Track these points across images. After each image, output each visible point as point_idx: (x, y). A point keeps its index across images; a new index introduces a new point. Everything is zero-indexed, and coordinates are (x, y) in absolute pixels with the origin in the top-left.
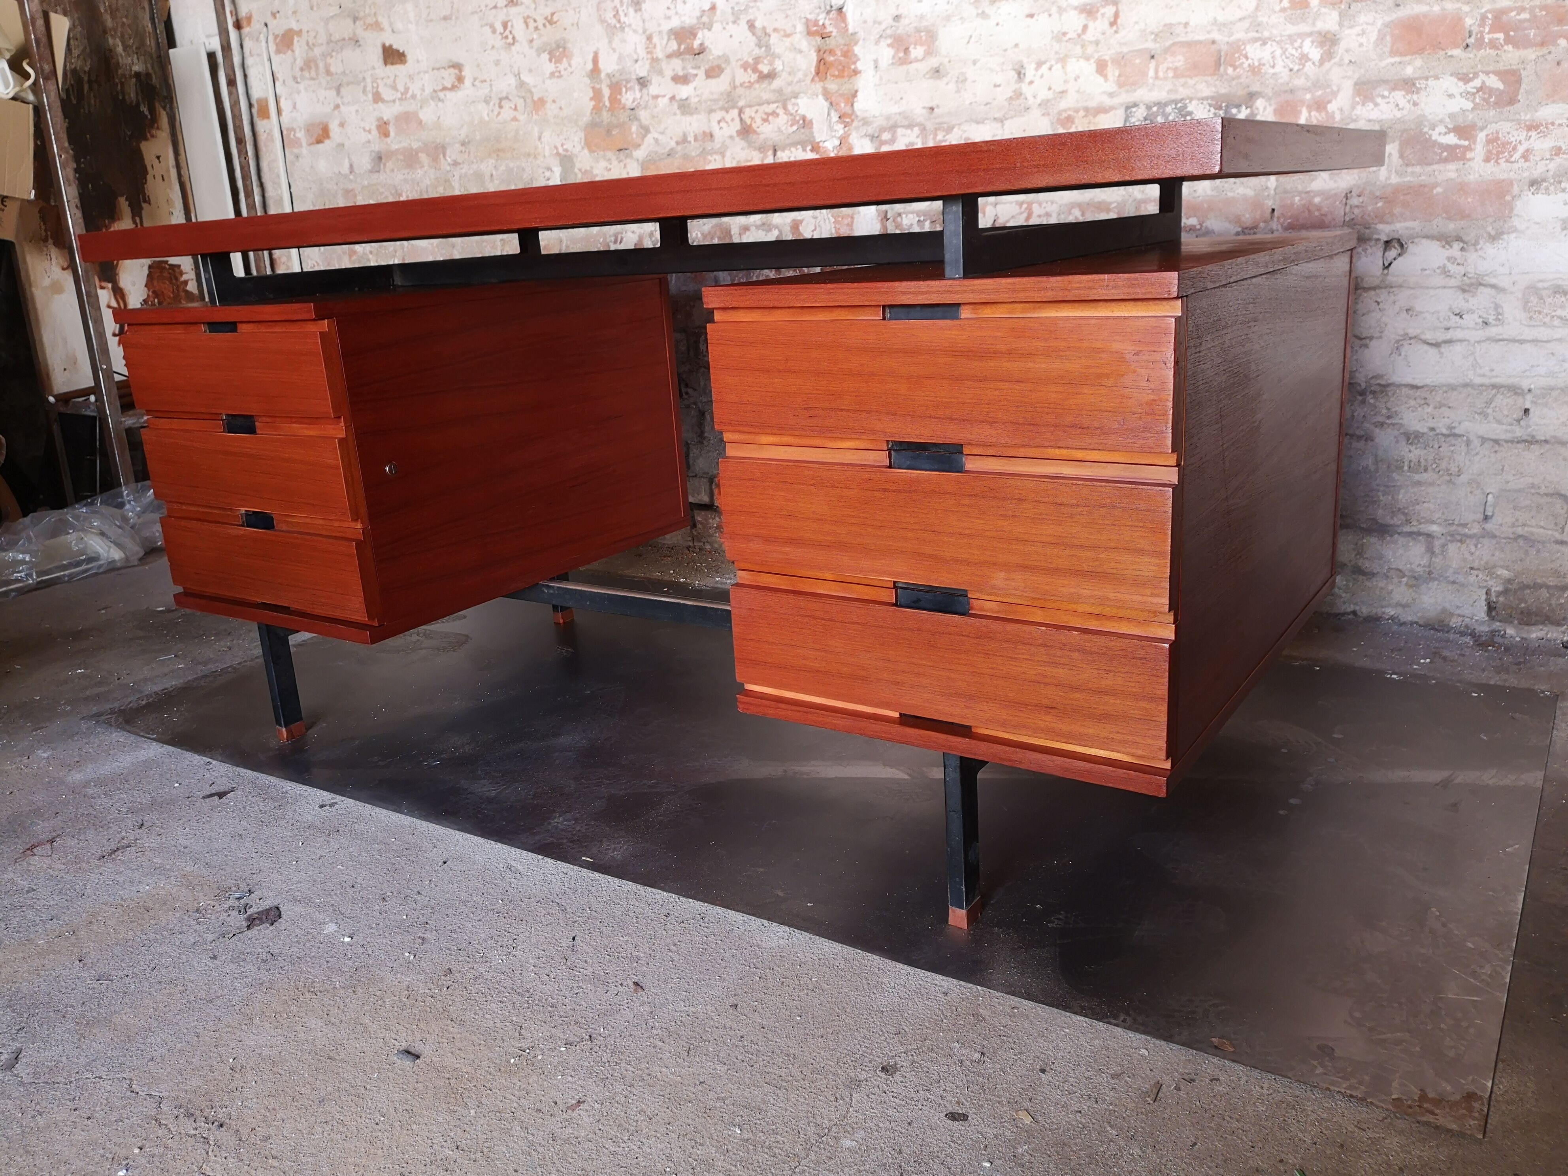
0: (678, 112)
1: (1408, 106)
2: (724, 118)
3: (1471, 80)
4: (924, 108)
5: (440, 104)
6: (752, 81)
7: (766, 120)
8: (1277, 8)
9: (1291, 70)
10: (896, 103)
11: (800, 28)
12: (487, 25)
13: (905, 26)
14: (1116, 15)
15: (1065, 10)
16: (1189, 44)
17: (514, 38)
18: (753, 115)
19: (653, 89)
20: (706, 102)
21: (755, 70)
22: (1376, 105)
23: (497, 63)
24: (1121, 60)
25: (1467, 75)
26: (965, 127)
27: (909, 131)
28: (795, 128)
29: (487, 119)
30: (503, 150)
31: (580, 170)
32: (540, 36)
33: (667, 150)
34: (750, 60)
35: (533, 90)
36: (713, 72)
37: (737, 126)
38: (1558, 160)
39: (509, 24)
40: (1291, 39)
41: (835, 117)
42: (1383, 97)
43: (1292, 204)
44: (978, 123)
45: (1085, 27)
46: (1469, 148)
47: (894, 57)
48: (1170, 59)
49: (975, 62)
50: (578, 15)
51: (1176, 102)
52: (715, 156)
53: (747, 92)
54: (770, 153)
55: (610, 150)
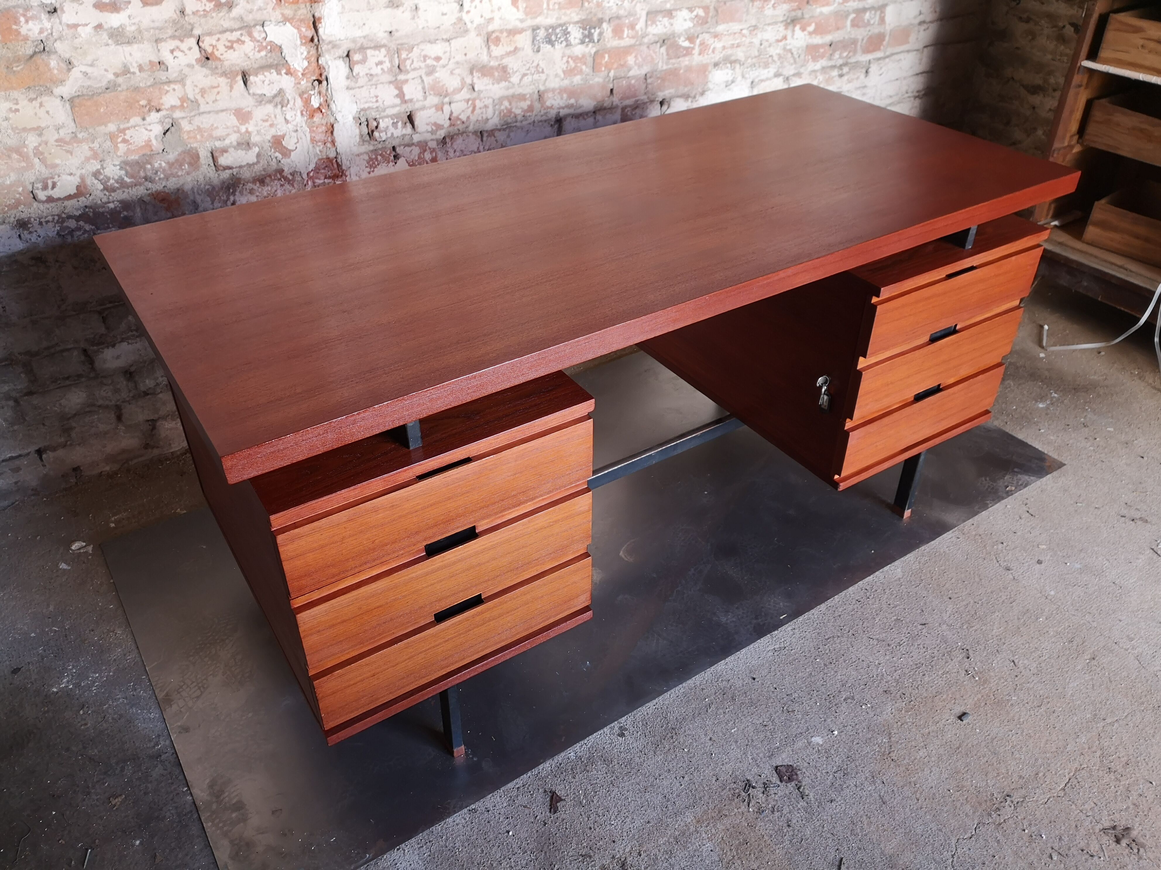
0: (110, 42)
1: (669, 26)
2: (178, 47)
3: (693, 11)
4: (386, 32)
6: (208, 9)
7: (229, 48)
9: (617, 5)
10: (359, 28)
18: (214, 43)
19: (69, 17)
20: (148, 30)
22: (657, 25)
25: (691, 8)
26: (422, 46)
27: (377, 52)
28: (263, 53)
33: (104, 84)
37: (196, 53)
38: (724, 52)
42: (660, 21)
43: (622, 85)
44: (430, 42)
46: (693, 48)
51: (561, 25)
52: (172, 86)
53: (203, 20)
54: (239, 78)
55: (14, 89)
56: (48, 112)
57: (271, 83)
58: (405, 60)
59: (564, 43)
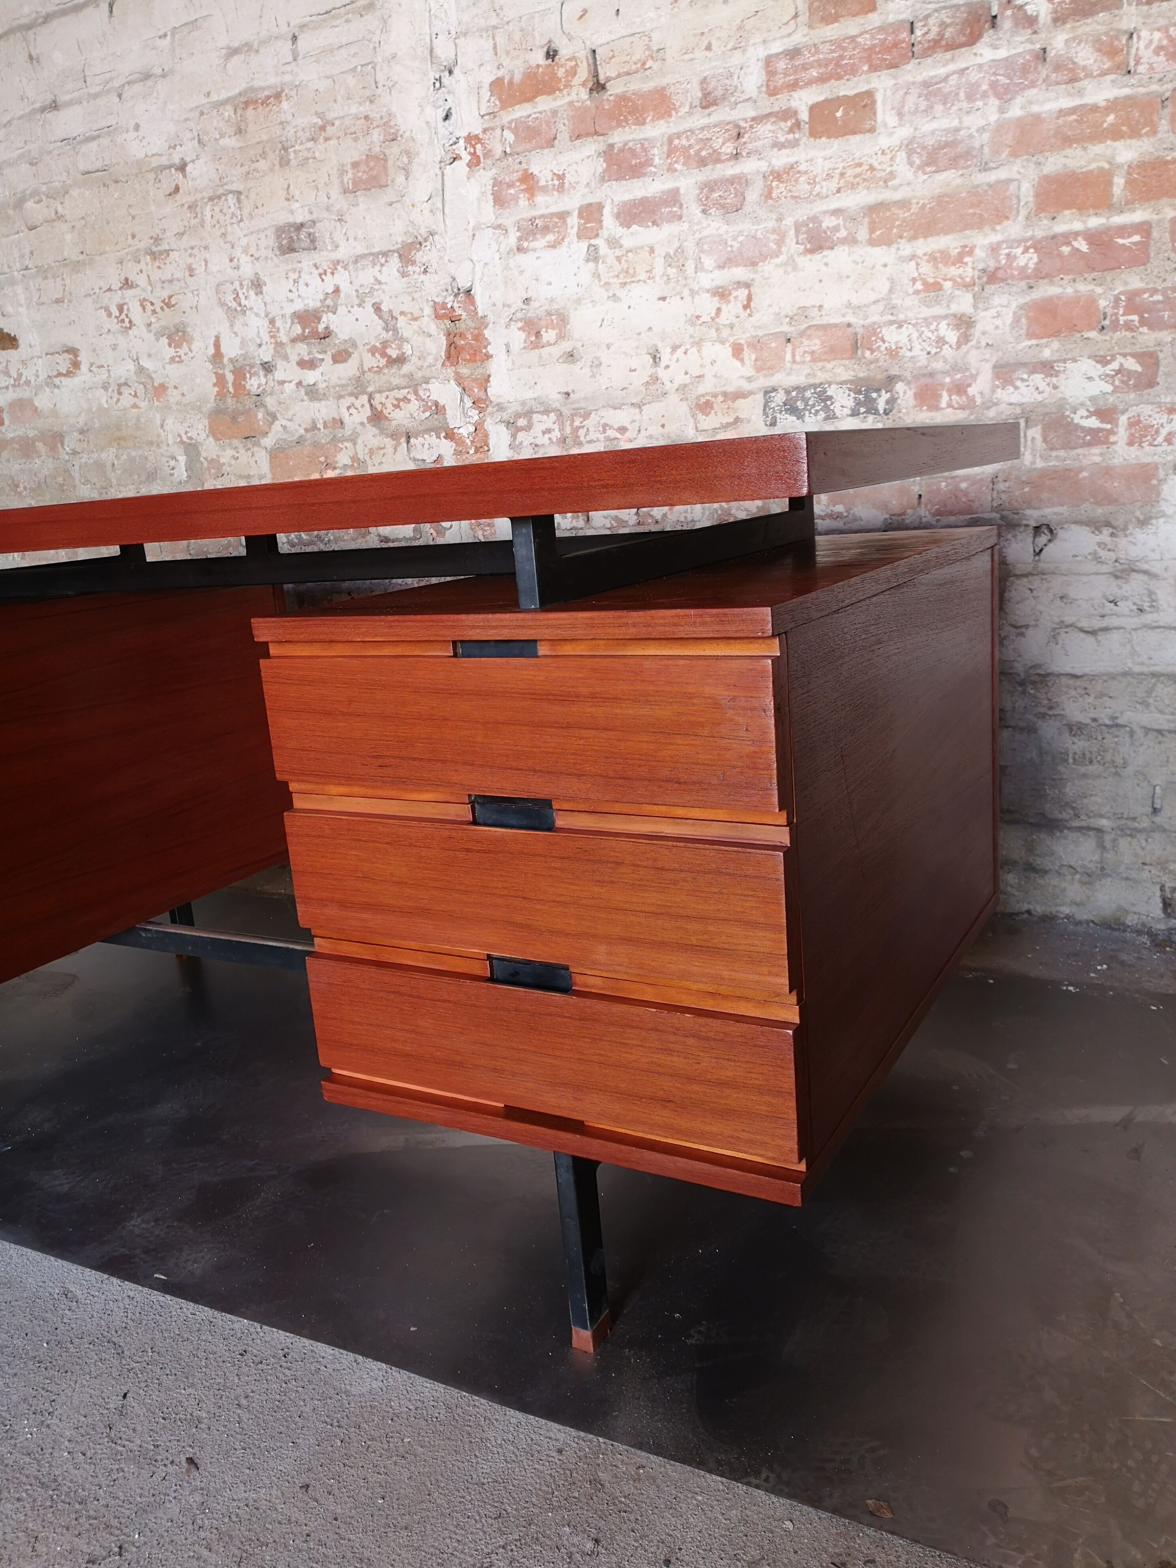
0: (305, 398)
1: (1048, 389)
2: (353, 405)
3: (1108, 363)
4: (560, 393)
5: (56, 390)
6: (381, 366)
7: (397, 406)
8: (911, 291)
9: (929, 353)
10: (530, 388)
11: (428, 311)
12: (101, 308)
13: (537, 309)
14: (749, 298)
15: (697, 293)
16: (824, 327)
17: (130, 322)
18: (384, 400)
19: (279, 375)
20: (334, 387)
21: (384, 354)
22: (1016, 388)
23: (114, 347)
24: (757, 344)
25: (1104, 357)
26: (602, 413)
27: (545, 417)
28: (428, 414)
29: (106, 406)
30: (124, 439)
31: (206, 459)
32: (159, 319)
33: (296, 438)
34: (378, 345)
35: (154, 375)
36: (340, 357)
37: (367, 412)
39: (125, 307)
40: (927, 321)
41: (468, 403)
42: (1023, 380)
43: (939, 489)
44: (615, 408)
45: (719, 310)
46: (1111, 432)
47: (525, 341)
48: (806, 343)
49: (608, 347)
50: (196, 298)
51: (814, 386)
52: (345, 444)
53: (377, 377)
54: (403, 440)
55: (236, 437)
56: (256, 462)
57: (430, 447)
58: (578, 428)
59: (822, 415)
